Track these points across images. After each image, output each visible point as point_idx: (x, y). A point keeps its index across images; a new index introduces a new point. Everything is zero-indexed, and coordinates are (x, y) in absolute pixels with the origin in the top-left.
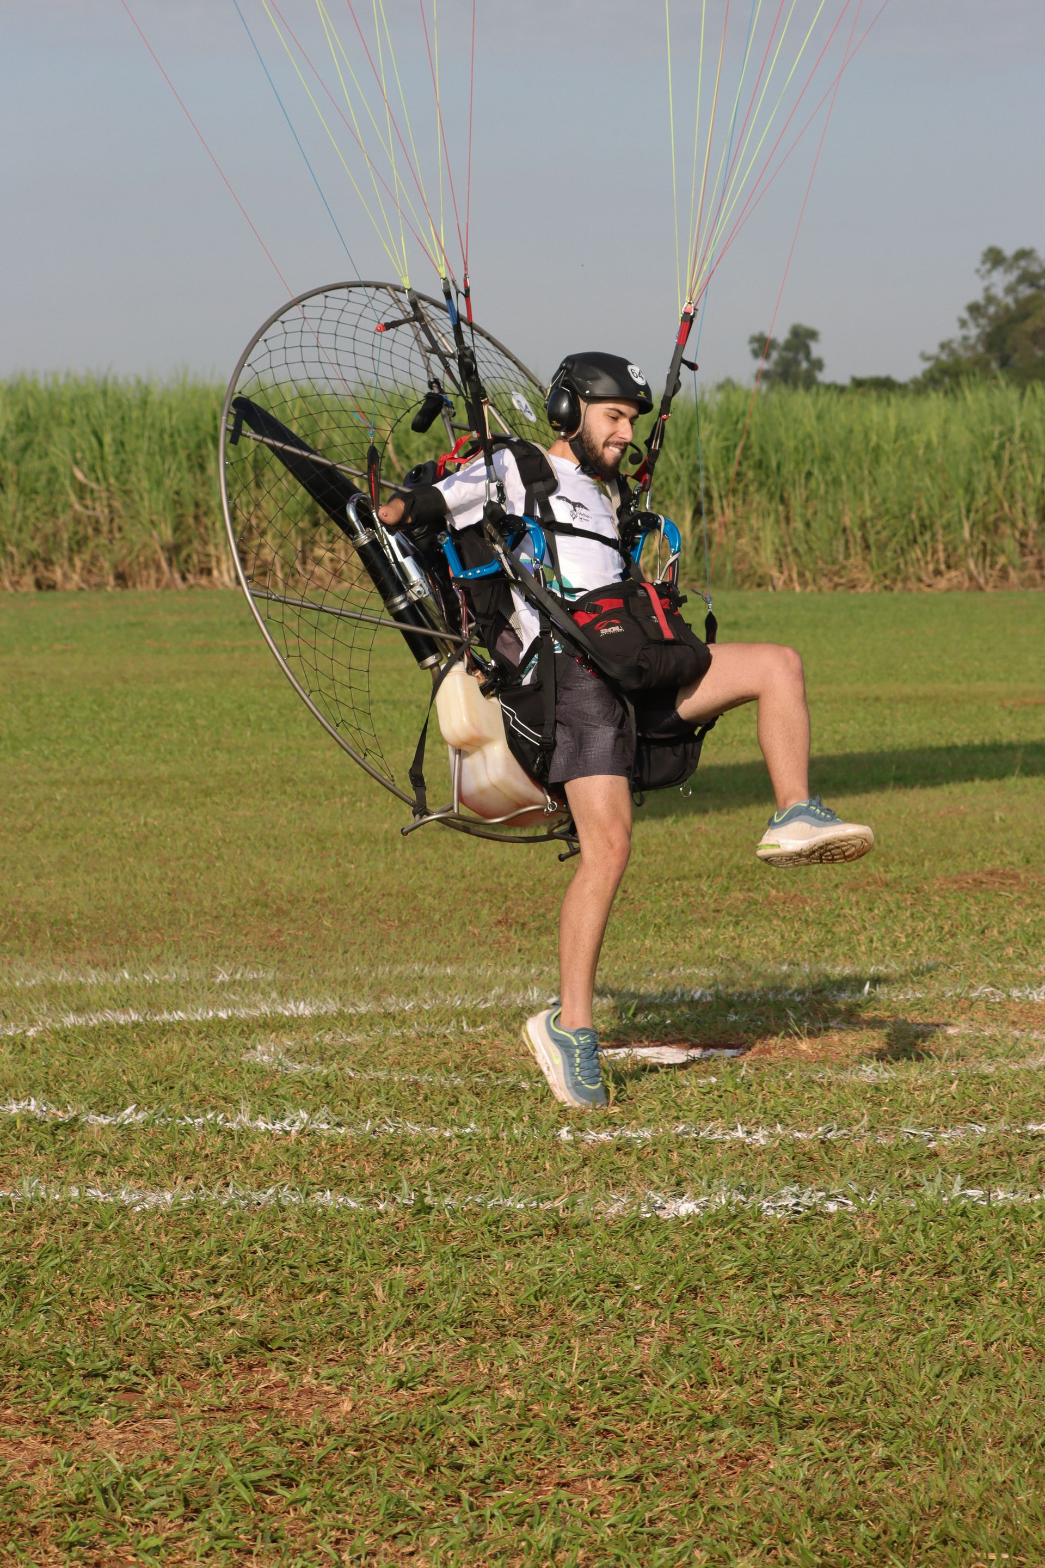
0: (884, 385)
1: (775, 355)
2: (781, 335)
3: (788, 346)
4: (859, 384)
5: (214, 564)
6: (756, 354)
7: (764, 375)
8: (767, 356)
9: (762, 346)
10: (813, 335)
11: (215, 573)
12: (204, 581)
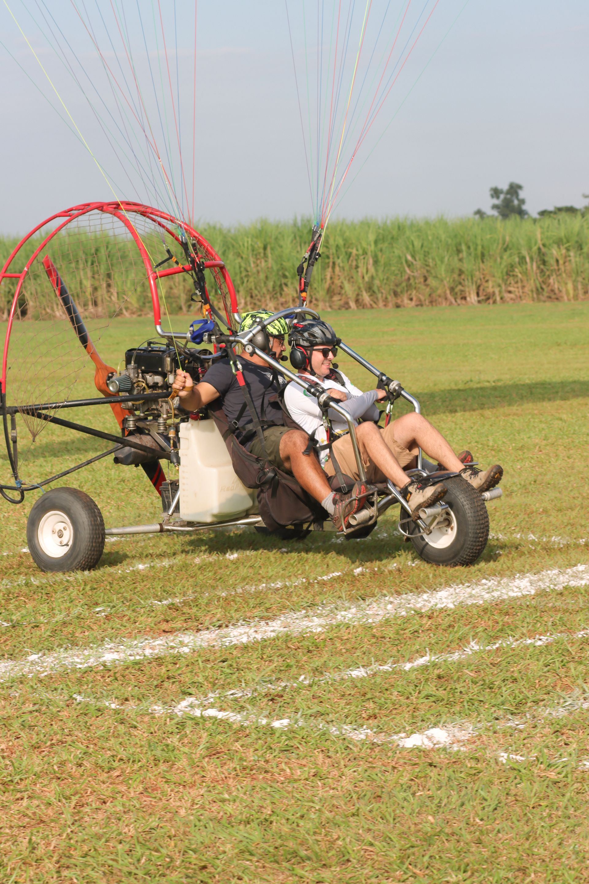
0: (571, 210)
1: (502, 196)
2: (504, 187)
3: (508, 192)
4: (560, 210)
5: (467, 294)
6: (492, 196)
7: (495, 207)
8: (498, 197)
9: (496, 192)
10: (520, 187)
11: (468, 299)
12: (463, 302)
